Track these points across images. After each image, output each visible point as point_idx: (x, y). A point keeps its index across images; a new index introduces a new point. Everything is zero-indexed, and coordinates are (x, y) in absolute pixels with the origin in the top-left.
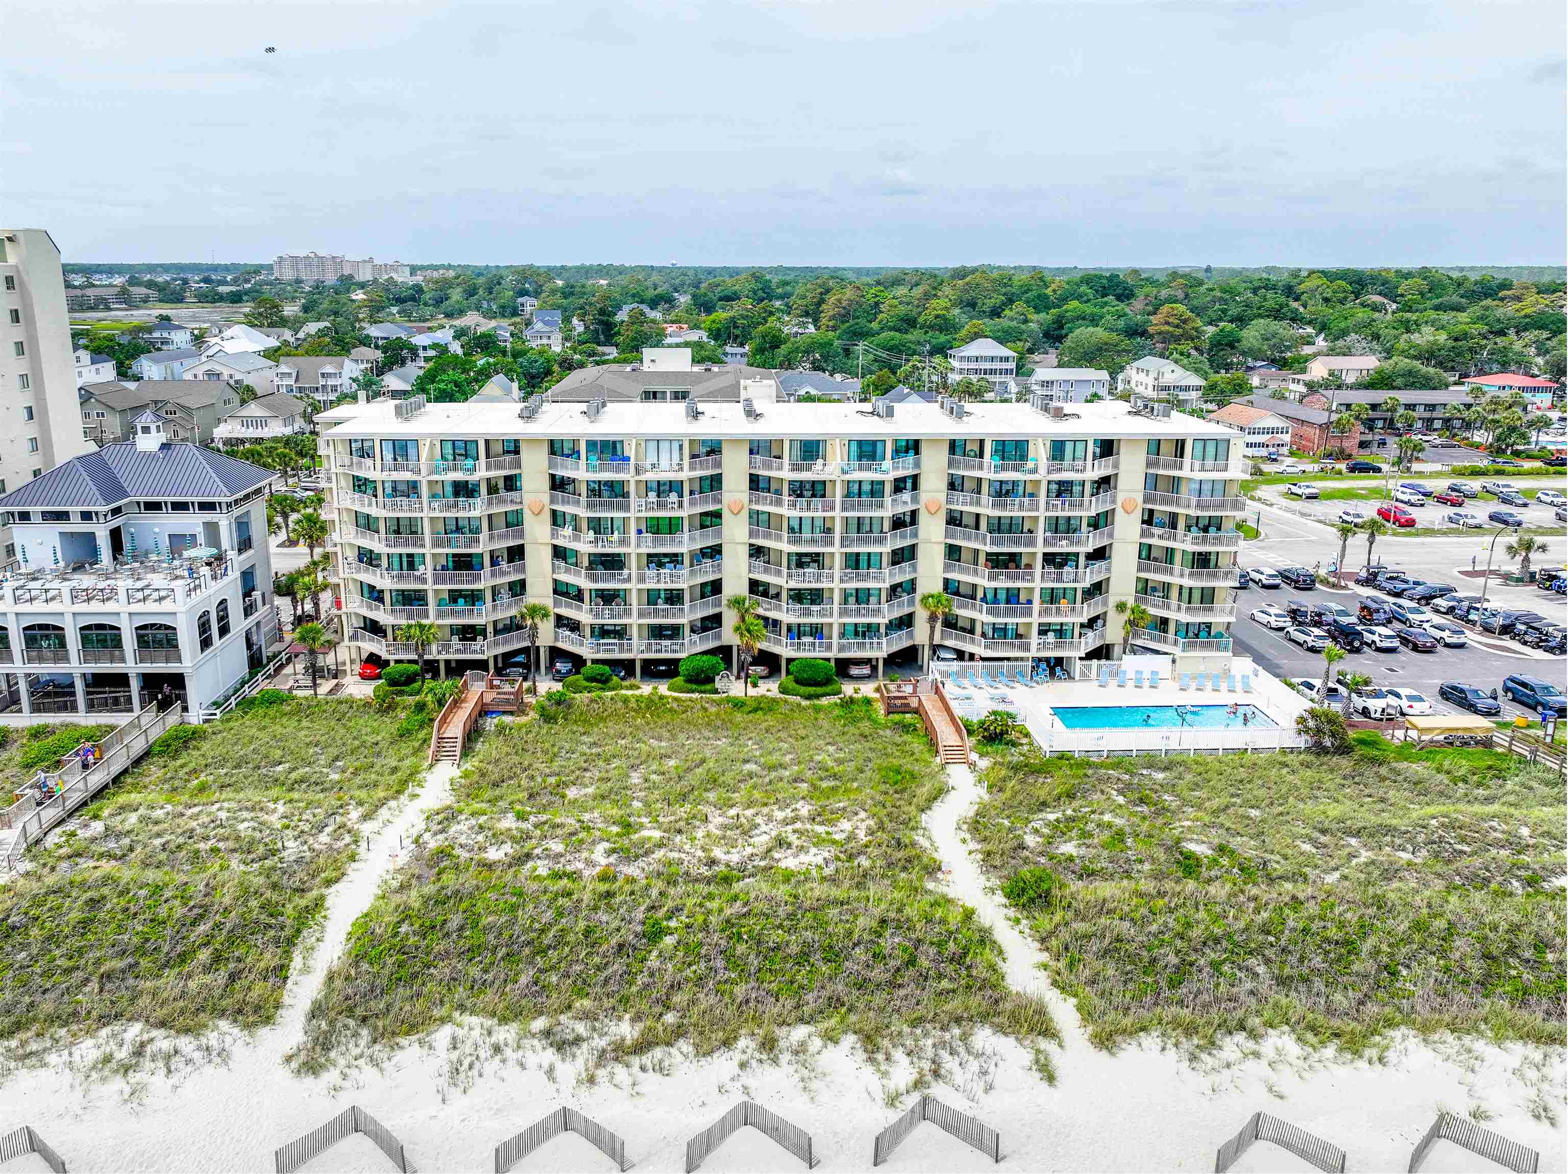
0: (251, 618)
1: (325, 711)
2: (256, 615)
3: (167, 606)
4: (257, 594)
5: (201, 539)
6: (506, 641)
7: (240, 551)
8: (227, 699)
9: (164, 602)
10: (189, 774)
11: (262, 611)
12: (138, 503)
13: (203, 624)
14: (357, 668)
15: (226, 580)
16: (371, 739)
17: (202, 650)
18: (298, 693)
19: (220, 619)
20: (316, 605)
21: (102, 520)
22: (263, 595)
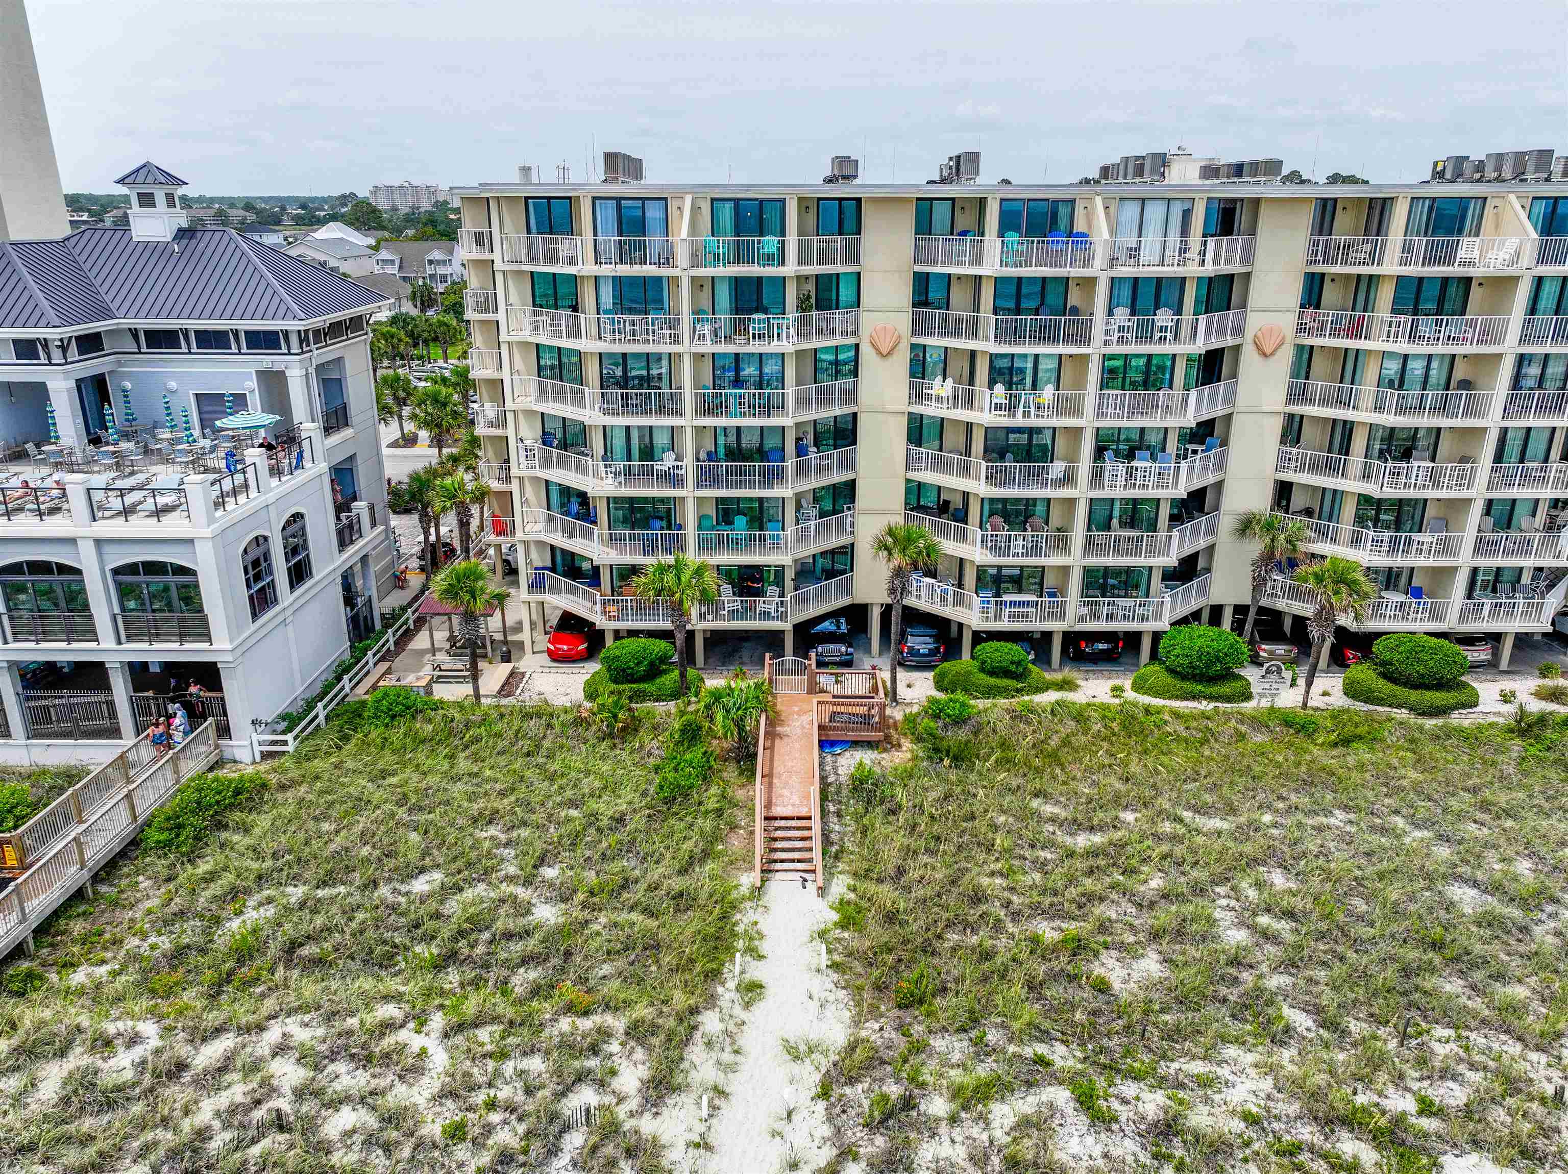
0: (351, 550)
1: (498, 735)
2: (361, 543)
3: (173, 525)
4: (360, 507)
5: (255, 400)
6: (819, 596)
7: (328, 430)
8: (310, 705)
9: (166, 519)
10: (221, 900)
11: (369, 537)
12: (134, 333)
13: (256, 563)
14: (543, 642)
15: (300, 477)
16: (605, 808)
17: (255, 615)
18: (442, 692)
19: (292, 551)
20: (464, 525)
21: (57, 357)
22: (372, 508)
